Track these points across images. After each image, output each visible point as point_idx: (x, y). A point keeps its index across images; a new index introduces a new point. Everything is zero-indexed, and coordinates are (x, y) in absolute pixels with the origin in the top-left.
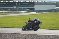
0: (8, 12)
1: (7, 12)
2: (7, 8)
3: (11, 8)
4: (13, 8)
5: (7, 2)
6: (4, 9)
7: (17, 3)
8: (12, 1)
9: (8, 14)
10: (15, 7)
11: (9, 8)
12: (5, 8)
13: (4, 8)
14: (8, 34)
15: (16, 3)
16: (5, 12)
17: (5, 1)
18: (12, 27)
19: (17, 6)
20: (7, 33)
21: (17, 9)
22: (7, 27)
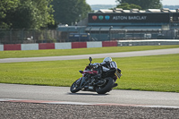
0: (146, 44)
1: (142, 44)
2: (142, 31)
3: (153, 31)
4: (161, 31)
5: (141, 11)
6: (133, 35)
7: (174, 14)
8: (158, 10)
9: (144, 50)
10: (166, 28)
11: (148, 32)
12: (136, 30)
13: (132, 30)
14: (144, 109)
15: (170, 14)
16: (137, 44)
17: (135, 11)
18: (156, 88)
19: (172, 26)
20: (140, 108)
21: (173, 33)
22: (142, 88)
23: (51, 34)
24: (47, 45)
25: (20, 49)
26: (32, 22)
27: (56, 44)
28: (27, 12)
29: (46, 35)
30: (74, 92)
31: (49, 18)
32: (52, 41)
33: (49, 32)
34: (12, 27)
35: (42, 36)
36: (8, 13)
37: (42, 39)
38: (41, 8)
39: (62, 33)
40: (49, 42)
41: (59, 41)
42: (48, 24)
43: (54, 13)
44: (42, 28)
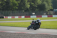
23: (52, 12)
24: (50, 16)
25: (41, 17)
26: (45, 9)
27: (53, 15)
28: (44, 5)
29: (50, 13)
30: (28, 29)
31: (51, 7)
32: (52, 15)
33: (51, 12)
34: (39, 10)
35: (48, 13)
36: (38, 6)
37: (49, 14)
38: (48, 4)
39: (55, 12)
40: (51, 15)
41: (54, 15)
42: (51, 9)
43: (52, 6)
44: (48, 10)
